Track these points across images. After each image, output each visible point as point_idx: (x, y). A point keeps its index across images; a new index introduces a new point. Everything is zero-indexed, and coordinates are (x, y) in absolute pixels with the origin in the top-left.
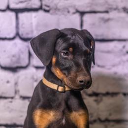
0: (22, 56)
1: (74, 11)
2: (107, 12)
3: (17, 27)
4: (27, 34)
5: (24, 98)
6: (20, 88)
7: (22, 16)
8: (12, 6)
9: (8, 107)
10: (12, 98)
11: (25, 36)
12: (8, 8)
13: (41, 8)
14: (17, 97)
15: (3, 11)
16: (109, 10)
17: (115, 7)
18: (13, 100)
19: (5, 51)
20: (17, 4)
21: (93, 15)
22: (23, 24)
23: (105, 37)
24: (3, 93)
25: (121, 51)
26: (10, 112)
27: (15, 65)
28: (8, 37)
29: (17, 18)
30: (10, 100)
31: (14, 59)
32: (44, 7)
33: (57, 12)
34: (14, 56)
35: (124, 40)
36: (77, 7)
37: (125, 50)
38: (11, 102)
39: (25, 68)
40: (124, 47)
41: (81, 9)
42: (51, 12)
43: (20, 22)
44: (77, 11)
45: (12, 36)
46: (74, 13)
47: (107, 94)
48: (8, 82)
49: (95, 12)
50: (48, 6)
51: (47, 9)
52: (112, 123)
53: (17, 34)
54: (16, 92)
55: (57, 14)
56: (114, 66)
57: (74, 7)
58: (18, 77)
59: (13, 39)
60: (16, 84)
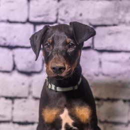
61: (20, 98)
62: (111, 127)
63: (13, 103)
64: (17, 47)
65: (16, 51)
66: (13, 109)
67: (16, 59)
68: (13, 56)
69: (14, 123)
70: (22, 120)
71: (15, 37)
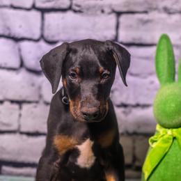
1: (110, 11)
2: (146, 12)
3: (42, 28)
4: (53, 36)
7: (50, 17)
8: (39, 5)
9: (32, 113)
10: (37, 102)
11: (50, 39)
12: (34, 7)
13: (70, 8)
15: (28, 10)
16: (148, 10)
18: (38, 105)
19: (30, 52)
20: (44, 2)
21: (130, 16)
22: (49, 25)
23: (143, 41)
24: (27, 97)
28: (34, 37)
29: (43, 18)
30: (34, 104)
32: (74, 7)
33: (89, 12)
36: (113, 7)
38: (35, 107)
41: (118, 9)
43: (46, 23)
44: (113, 11)
46: (109, 13)
47: (137, 105)
48: (33, 85)
49: (132, 12)
50: (79, 6)
51: (77, 9)
53: (42, 37)
54: (40, 97)
55: (89, 15)
57: (110, 6)
58: (42, 82)
59: (37, 41)
60: (40, 88)
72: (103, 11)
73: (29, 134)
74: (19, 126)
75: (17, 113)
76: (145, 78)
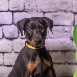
0: (15, 33)
1: (40, 11)
2: (56, 12)
5: (16, 52)
6: (14, 48)
7: (15, 14)
8: (11, 9)
9: (9, 57)
10: (11, 52)
12: (9, 10)
13: (24, 10)
14: (13, 52)
16: (57, 11)
17: (60, 9)
18: (11, 54)
19: (7, 31)
20: (13, 8)
21: (49, 14)
22: (15, 18)
24: (6, 50)
25: (63, 30)
26: (9, 59)
27: (12, 37)
28: (9, 24)
29: (13, 15)
30: (10, 53)
31: (11, 34)
32: (25, 10)
33: (32, 12)
34: (11, 33)
35: (64, 26)
37: (64, 30)
38: (10, 54)
39: (16, 38)
40: (64, 29)
42: (29, 12)
43: (14, 17)
44: (42, 11)
45: (10, 23)
46: (40, 12)
48: (9, 45)
49: (50, 12)
50: (27, 9)
51: (27, 11)
52: (56, 65)
53: (13, 23)
54: (12, 50)
55: (32, 13)
56: (58, 37)
57: (40, 9)
58: (13, 43)
59: (11, 25)
60: (12, 46)
61: (7, 52)
62: (57, 66)
63: (4, 55)
64: (4, 25)
65: (4, 27)
66: (4, 58)
67: (4, 31)
68: (2, 30)
69: (5, 66)
70: (9, 64)
71: (2, 19)
72: (37, 11)
73: (8, 66)
74: (4, 63)
75: (2, 57)
76: (56, 39)
